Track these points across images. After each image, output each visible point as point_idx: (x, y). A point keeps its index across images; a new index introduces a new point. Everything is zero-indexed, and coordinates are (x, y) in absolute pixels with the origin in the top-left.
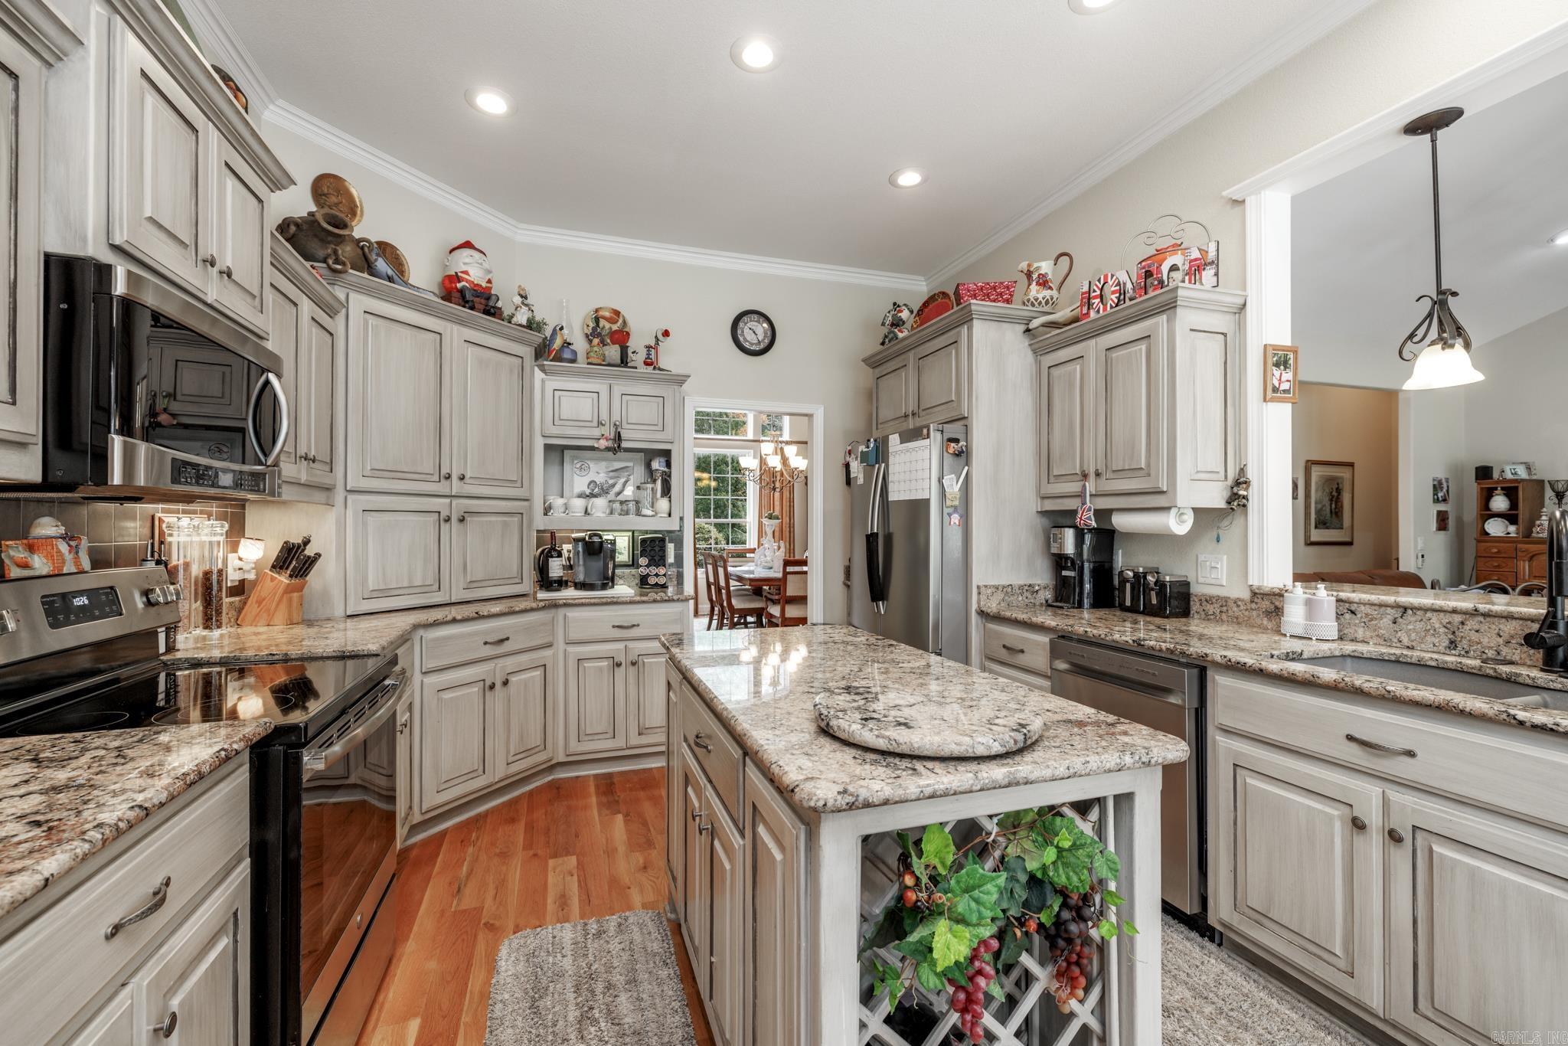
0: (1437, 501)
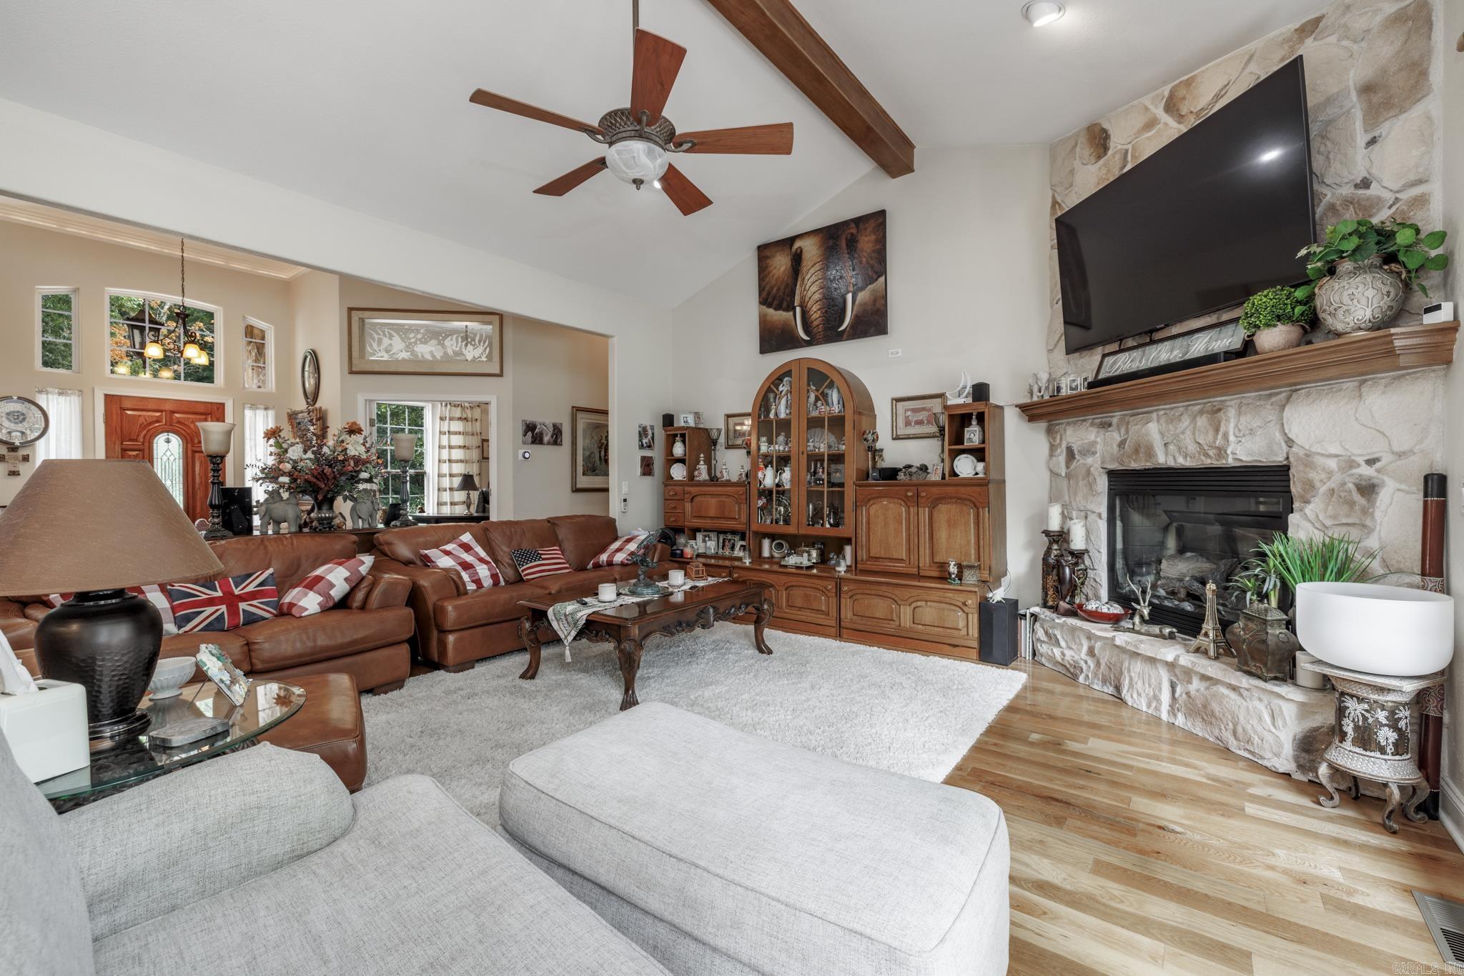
0: (642, 447)
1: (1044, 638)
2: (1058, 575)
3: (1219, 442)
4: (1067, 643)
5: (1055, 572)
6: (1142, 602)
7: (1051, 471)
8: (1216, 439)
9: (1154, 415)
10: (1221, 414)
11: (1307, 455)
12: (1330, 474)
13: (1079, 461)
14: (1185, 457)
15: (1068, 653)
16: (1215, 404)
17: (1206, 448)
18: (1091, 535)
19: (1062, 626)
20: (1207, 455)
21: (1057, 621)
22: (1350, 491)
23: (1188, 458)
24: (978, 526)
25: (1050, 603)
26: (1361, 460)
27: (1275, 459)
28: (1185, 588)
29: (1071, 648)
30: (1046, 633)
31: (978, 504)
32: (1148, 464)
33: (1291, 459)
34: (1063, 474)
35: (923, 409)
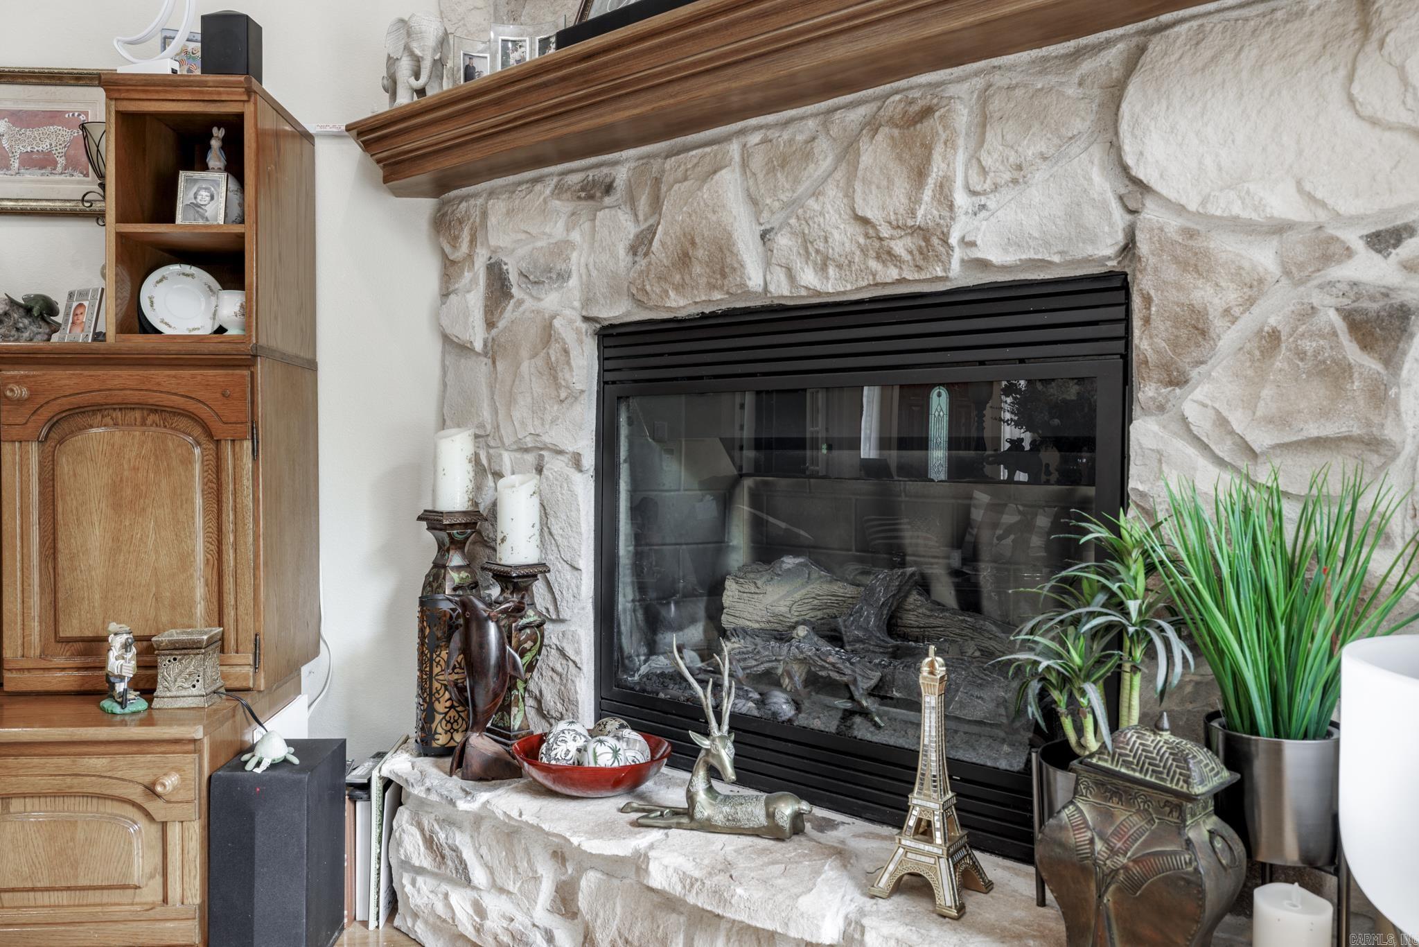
1: (421, 857)
2: (466, 650)
3: (926, 212)
4: (491, 870)
5: (457, 638)
6: (713, 723)
7: (446, 339)
8: (914, 200)
9: (734, 148)
10: (933, 122)
11: (1190, 234)
12: (1254, 288)
13: (520, 303)
14: (823, 268)
15: (495, 905)
16: (911, 94)
17: (885, 232)
18: (552, 520)
19: (477, 820)
20: (887, 256)
21: (462, 805)
22: (1335, 334)
23: (832, 271)
24: (219, 502)
25: (441, 740)
26: (1353, 238)
27: (1090, 251)
28: (803, 661)
29: (502, 890)
30: (430, 842)
31: (216, 426)
32: (717, 296)
33: (1143, 247)
34: (478, 346)
35: (53, 117)
